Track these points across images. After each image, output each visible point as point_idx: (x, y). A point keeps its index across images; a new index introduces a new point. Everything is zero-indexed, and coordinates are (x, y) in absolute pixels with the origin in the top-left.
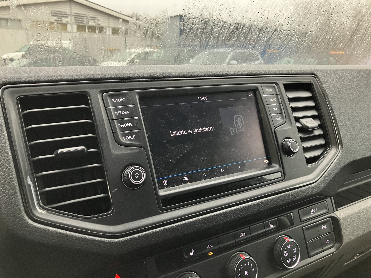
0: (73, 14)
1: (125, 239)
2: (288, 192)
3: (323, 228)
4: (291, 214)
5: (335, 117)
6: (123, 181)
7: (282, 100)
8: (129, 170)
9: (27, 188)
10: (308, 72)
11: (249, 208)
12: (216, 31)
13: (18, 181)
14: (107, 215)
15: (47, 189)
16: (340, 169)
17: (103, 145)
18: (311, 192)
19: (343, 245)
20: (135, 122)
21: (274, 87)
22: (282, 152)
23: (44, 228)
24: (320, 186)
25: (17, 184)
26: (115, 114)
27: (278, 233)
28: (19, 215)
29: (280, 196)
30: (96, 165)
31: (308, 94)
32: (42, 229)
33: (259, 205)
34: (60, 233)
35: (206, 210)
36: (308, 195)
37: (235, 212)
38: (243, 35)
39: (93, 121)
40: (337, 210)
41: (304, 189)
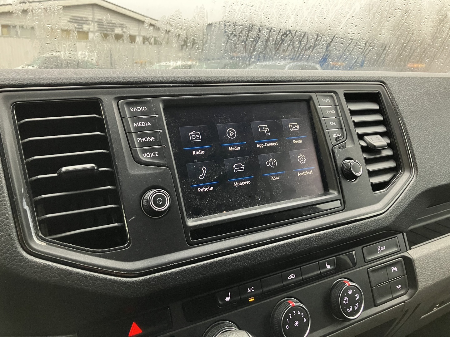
0: (96, 20)
1: (144, 279)
2: (349, 225)
3: (394, 270)
4: (353, 253)
5: (408, 134)
6: (143, 207)
7: (342, 113)
8: (150, 195)
9: (22, 214)
10: (375, 79)
11: (299, 243)
12: (264, 33)
13: (11, 205)
14: (122, 248)
15: (48, 216)
16: (413, 198)
17: (118, 163)
18: (378, 225)
19: (418, 291)
20: (158, 135)
21: (332, 96)
22: (342, 175)
23: (42, 263)
24: (389, 218)
25: (9, 209)
26: (133, 126)
27: (337, 275)
28: (12, 246)
29: (338, 229)
30: (109, 187)
31: (375, 106)
32: (40, 264)
33: (312, 241)
34: (63, 270)
35: (245, 244)
36: (374, 229)
37: (282, 248)
38: (297, 39)
39: (106, 135)
40: (410, 249)
41: (369, 222)
